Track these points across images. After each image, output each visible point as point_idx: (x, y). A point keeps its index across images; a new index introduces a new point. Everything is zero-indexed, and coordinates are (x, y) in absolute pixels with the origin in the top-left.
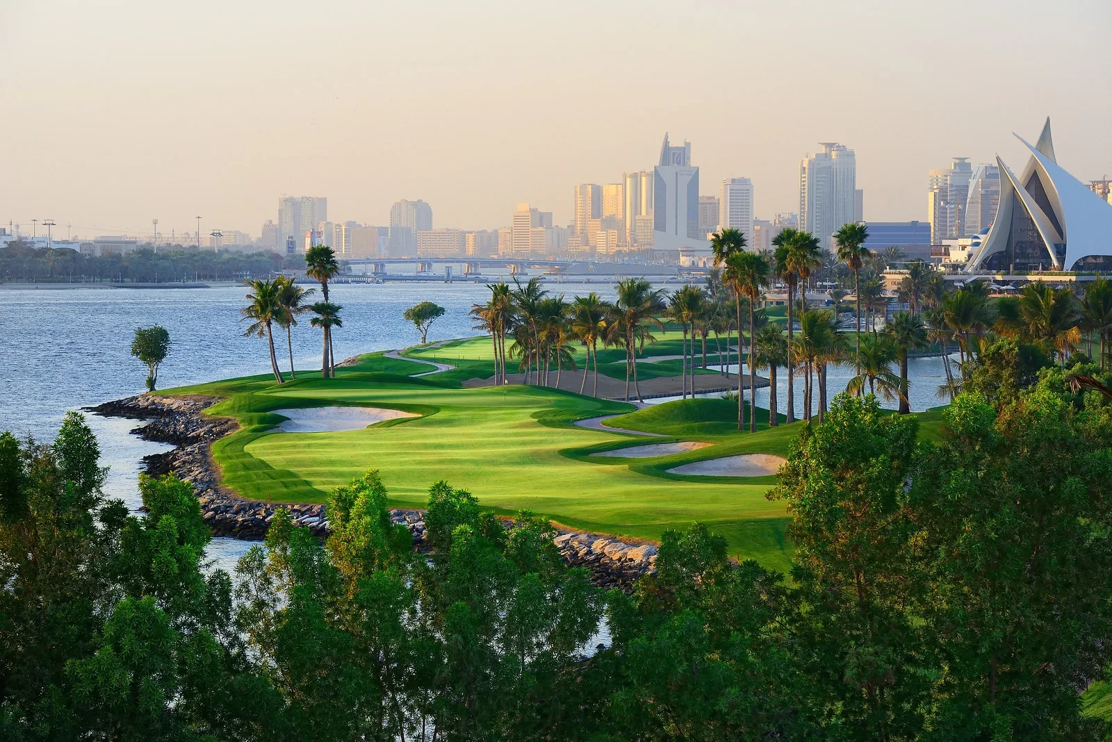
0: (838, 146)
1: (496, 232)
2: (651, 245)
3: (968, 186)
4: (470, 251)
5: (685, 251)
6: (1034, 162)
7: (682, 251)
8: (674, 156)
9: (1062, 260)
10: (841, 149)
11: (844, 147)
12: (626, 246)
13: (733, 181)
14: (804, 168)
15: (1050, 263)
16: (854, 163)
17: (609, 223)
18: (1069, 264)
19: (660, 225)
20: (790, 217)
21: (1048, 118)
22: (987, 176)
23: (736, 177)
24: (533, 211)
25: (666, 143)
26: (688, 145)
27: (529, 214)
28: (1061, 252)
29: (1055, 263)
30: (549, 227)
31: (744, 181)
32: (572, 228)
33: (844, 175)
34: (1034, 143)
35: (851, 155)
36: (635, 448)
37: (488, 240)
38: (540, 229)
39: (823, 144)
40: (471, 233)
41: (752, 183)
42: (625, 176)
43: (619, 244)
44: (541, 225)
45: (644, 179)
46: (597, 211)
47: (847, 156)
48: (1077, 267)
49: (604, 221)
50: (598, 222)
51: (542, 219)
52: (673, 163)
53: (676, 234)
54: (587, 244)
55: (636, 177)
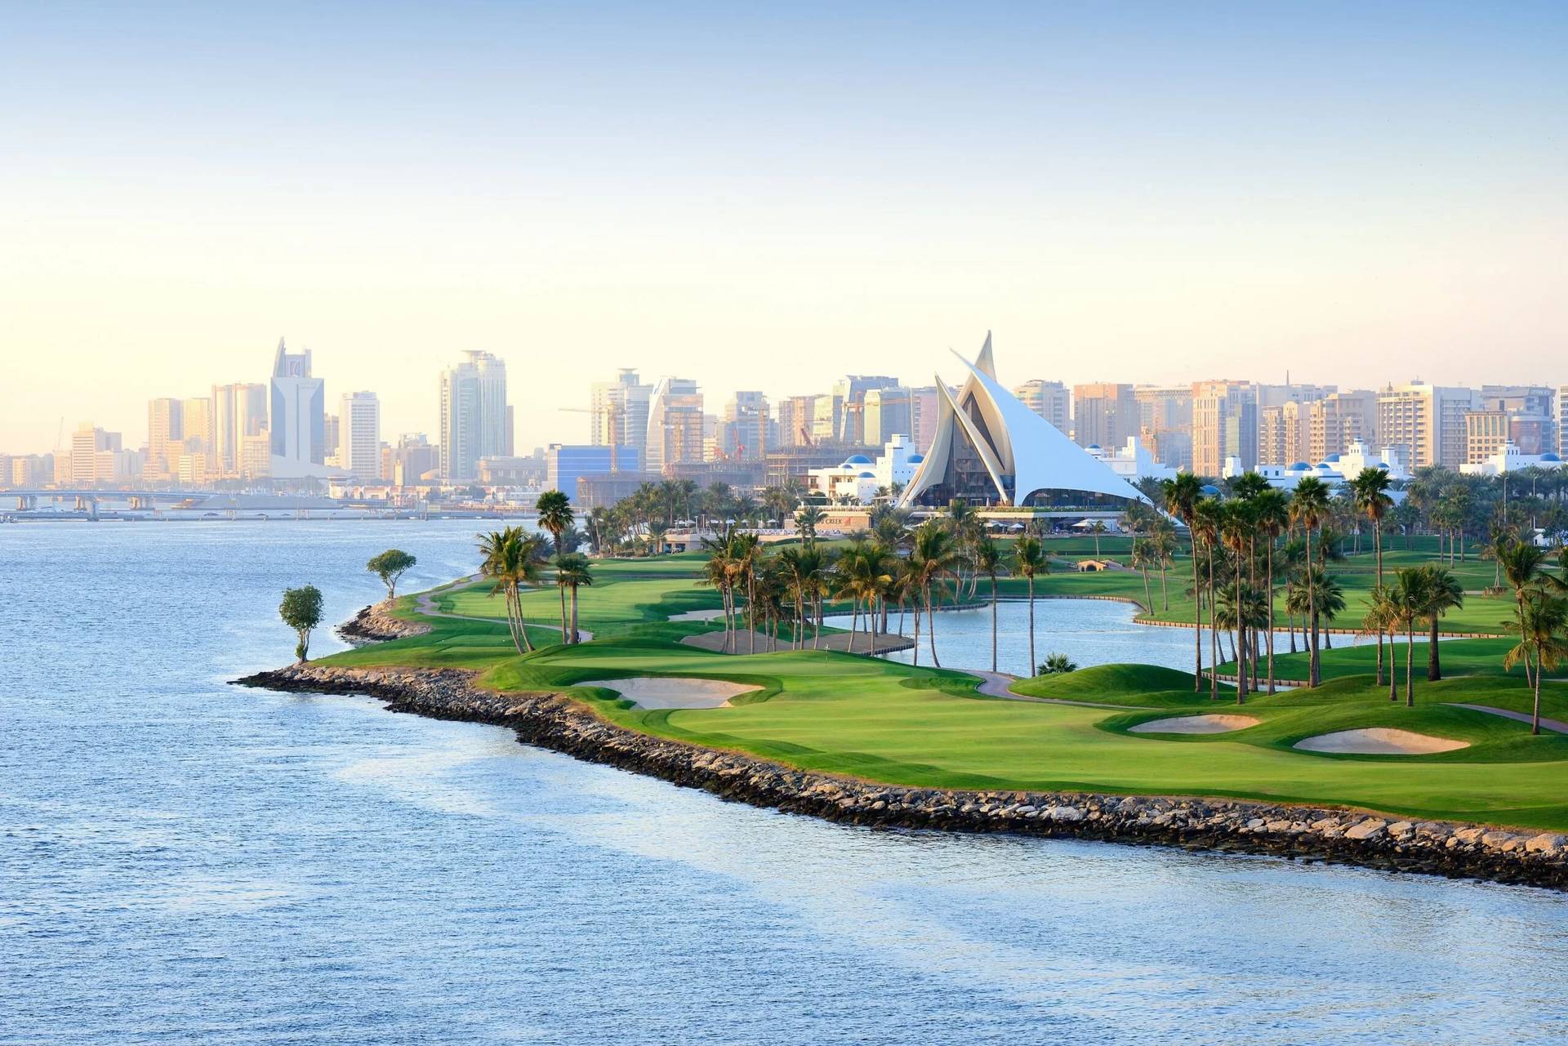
0: (485, 355)
1: (50, 457)
2: (267, 472)
3: (648, 403)
4: (18, 479)
5: (336, 480)
6: (974, 382)
7: (332, 480)
8: (290, 366)
9: (1011, 495)
10: (489, 358)
11: (492, 355)
12: (217, 473)
13: (356, 395)
14: (445, 380)
15: (998, 498)
16: (505, 375)
17: (193, 445)
18: (1019, 499)
19: (278, 447)
20: (418, 438)
21: (989, 332)
22: (671, 391)
23: (359, 390)
24: (98, 431)
25: (282, 350)
26: (308, 352)
27: (93, 435)
28: (1010, 486)
29: (1004, 497)
30: (118, 450)
31: (369, 396)
32: (144, 451)
33: (493, 389)
34: (973, 359)
35: (500, 365)
36: (1154, 722)
37: (41, 467)
38: (108, 453)
39: (468, 351)
40: (19, 458)
41: (378, 397)
42: (215, 389)
43: (209, 470)
44: (108, 448)
45: (239, 393)
46: (176, 431)
47: (498, 366)
48: (1029, 501)
49: (188, 443)
50: (180, 443)
51: (109, 441)
52: (292, 374)
53: (298, 458)
54: (167, 470)
55: (229, 390)
